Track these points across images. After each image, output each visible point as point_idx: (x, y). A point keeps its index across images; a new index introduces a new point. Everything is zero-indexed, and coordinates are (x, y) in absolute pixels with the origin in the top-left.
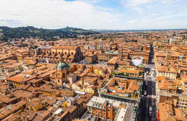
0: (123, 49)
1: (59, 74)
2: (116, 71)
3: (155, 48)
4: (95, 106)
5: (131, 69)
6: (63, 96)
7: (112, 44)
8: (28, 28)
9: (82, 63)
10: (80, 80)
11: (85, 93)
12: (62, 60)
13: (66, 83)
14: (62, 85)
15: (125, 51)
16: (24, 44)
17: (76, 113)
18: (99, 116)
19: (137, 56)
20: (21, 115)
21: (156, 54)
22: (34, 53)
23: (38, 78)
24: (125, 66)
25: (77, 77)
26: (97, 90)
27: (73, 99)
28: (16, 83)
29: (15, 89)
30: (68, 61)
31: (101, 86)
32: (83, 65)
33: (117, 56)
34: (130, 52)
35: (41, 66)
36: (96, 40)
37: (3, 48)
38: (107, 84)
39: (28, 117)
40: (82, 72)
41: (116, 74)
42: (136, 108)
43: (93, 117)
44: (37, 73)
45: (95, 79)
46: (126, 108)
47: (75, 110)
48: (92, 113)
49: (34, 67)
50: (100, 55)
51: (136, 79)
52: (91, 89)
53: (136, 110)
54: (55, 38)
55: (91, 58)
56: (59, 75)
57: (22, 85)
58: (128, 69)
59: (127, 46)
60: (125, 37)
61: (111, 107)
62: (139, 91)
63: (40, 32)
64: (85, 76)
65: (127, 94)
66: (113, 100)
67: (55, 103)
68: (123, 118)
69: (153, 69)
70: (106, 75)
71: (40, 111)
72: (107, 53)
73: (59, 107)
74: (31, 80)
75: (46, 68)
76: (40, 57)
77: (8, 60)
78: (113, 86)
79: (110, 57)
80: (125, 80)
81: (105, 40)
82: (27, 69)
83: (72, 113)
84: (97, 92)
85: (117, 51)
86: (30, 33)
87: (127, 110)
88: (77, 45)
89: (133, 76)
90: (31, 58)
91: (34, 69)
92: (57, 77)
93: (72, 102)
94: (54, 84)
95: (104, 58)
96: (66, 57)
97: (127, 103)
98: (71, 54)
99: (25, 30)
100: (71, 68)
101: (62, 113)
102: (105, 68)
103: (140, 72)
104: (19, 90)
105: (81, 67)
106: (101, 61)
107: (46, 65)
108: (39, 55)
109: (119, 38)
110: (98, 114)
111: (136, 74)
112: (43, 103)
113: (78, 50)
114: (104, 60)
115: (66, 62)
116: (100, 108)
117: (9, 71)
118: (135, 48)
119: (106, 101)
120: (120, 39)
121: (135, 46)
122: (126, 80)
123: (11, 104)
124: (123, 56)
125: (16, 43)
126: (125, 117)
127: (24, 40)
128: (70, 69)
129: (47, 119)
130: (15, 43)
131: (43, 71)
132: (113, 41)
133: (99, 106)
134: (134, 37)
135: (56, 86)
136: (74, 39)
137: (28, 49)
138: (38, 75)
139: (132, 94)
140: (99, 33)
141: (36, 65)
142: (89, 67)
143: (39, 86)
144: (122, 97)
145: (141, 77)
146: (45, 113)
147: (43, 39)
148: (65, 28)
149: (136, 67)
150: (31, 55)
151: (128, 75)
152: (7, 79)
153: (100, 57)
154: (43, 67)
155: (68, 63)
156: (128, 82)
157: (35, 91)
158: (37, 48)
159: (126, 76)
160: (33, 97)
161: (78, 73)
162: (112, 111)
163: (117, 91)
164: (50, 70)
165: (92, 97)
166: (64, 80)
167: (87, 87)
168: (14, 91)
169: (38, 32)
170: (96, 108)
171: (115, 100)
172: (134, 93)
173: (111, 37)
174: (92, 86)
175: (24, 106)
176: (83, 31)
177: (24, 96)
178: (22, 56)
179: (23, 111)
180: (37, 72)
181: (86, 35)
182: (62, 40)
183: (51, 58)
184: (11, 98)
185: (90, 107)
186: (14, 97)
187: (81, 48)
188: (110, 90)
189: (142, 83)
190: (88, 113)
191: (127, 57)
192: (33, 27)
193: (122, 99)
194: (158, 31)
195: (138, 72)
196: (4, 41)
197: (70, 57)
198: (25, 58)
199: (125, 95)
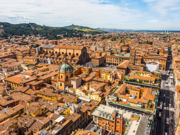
0: (135, 52)
1: (62, 76)
2: (127, 77)
3: (173, 51)
4: (102, 116)
5: (144, 75)
6: (65, 102)
7: (123, 46)
8: (30, 25)
9: (88, 65)
10: (85, 85)
11: (90, 100)
12: (66, 61)
13: (69, 87)
14: (65, 90)
15: (138, 55)
16: (24, 42)
17: (80, 122)
18: (106, 128)
19: (153, 61)
20: (18, 120)
21: (175, 59)
22: (36, 52)
23: (39, 80)
24: (138, 72)
25: (82, 81)
26: (105, 98)
27: (76, 106)
28: (14, 85)
29: (13, 91)
30: (72, 62)
31: (109, 93)
32: (89, 68)
33: (129, 59)
34: (144, 55)
35: (42, 66)
36: (104, 40)
37: (2, 45)
38: (117, 91)
39: (26, 122)
40: (87, 76)
41: (127, 81)
42: (151, 122)
43: (99, 128)
44: (38, 75)
45: (102, 84)
46: (139, 120)
47: (78, 119)
48: (98, 124)
49: (34, 68)
50: (108, 58)
51: (150, 87)
52: (98, 96)
53: (150, 124)
54: (59, 37)
55: (98, 61)
56: (62, 78)
57: (21, 87)
58: (142, 75)
59: (140, 49)
60: (138, 38)
61: (121, 118)
62: (154, 101)
63: (42, 29)
64: (91, 80)
65: (140, 104)
66: (124, 111)
67: (56, 110)
68: (135, 132)
69: (171, 77)
70: (115, 81)
71: (39, 117)
72: (116, 55)
73: (60, 114)
74: (30, 81)
75: (48, 70)
76: (41, 57)
77: (8, 59)
78: (123, 94)
79: (120, 60)
80: (137, 88)
81: (115, 40)
82: (27, 70)
83: (75, 122)
84: (105, 100)
85: (128, 54)
86: (32, 30)
87: (140, 123)
88: (83, 45)
89: (148, 84)
90: (32, 57)
91: (34, 70)
92: (59, 80)
93: (76, 109)
94: (56, 88)
95: (114, 61)
96: (70, 58)
97: (140, 115)
98: (76, 55)
99: (27, 27)
100: (75, 70)
101: (64, 121)
102: (114, 72)
103: (156, 80)
104: (18, 92)
105: (87, 70)
106: (109, 64)
107: (47, 66)
108: (41, 55)
109: (131, 38)
110: (105, 126)
111: (151, 82)
112: (43, 109)
113: (84, 50)
114: (113, 63)
115: (70, 64)
116: (108, 118)
117: (7, 71)
118: (150, 51)
119: (115, 111)
120: (133, 40)
121: (150, 49)
122: (139, 88)
123: (8, 107)
124: (135, 60)
125: (17, 41)
126: (137, 132)
127: (25, 38)
128: (75, 72)
129: (47, 127)
130: (15, 41)
131: (44, 73)
132: (124, 42)
133: (107, 116)
134: (149, 38)
135: (57, 90)
136: (79, 38)
137: (29, 47)
138: (38, 77)
139: (146, 105)
140: (108, 33)
141: (36, 66)
142: (96, 71)
143: (39, 89)
144: (134, 107)
145: (157, 85)
146: (44, 120)
147: (45, 37)
148: (69, 26)
149: (152, 73)
150: (32, 54)
151: (142, 82)
152: (5, 79)
153: (108, 60)
154: (44, 67)
155: (72, 65)
156: (142, 90)
157: (35, 95)
158: (39, 47)
159: (139, 83)
160: (32, 101)
161: (83, 76)
162: (122, 123)
163: (128, 100)
164: (52, 72)
165: (98, 105)
166: (67, 84)
167: (93, 93)
168: (12, 93)
169: (40, 29)
170: (103, 119)
171: (125, 110)
172: (148, 104)
173: (122, 38)
174: (98, 92)
175: (21, 110)
176: (90, 30)
177: (23, 100)
178: (22, 54)
179: (20, 116)
180: (38, 73)
181: (93, 34)
182: (65, 39)
183: (53, 58)
184: (8, 100)
185: (96, 117)
186: (11, 99)
187: (87, 48)
188: (120, 99)
189: (159, 92)
190: (94, 123)
191: (140, 60)
192: (36, 24)
193: (134, 110)
194: (178, 33)
195: (153, 79)
196: (4, 38)
197: (74, 58)
198: (25, 57)
199: (138, 105)
